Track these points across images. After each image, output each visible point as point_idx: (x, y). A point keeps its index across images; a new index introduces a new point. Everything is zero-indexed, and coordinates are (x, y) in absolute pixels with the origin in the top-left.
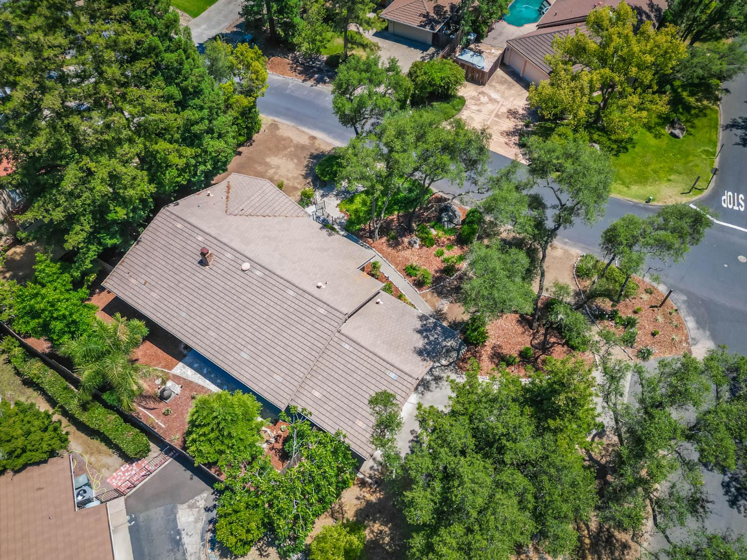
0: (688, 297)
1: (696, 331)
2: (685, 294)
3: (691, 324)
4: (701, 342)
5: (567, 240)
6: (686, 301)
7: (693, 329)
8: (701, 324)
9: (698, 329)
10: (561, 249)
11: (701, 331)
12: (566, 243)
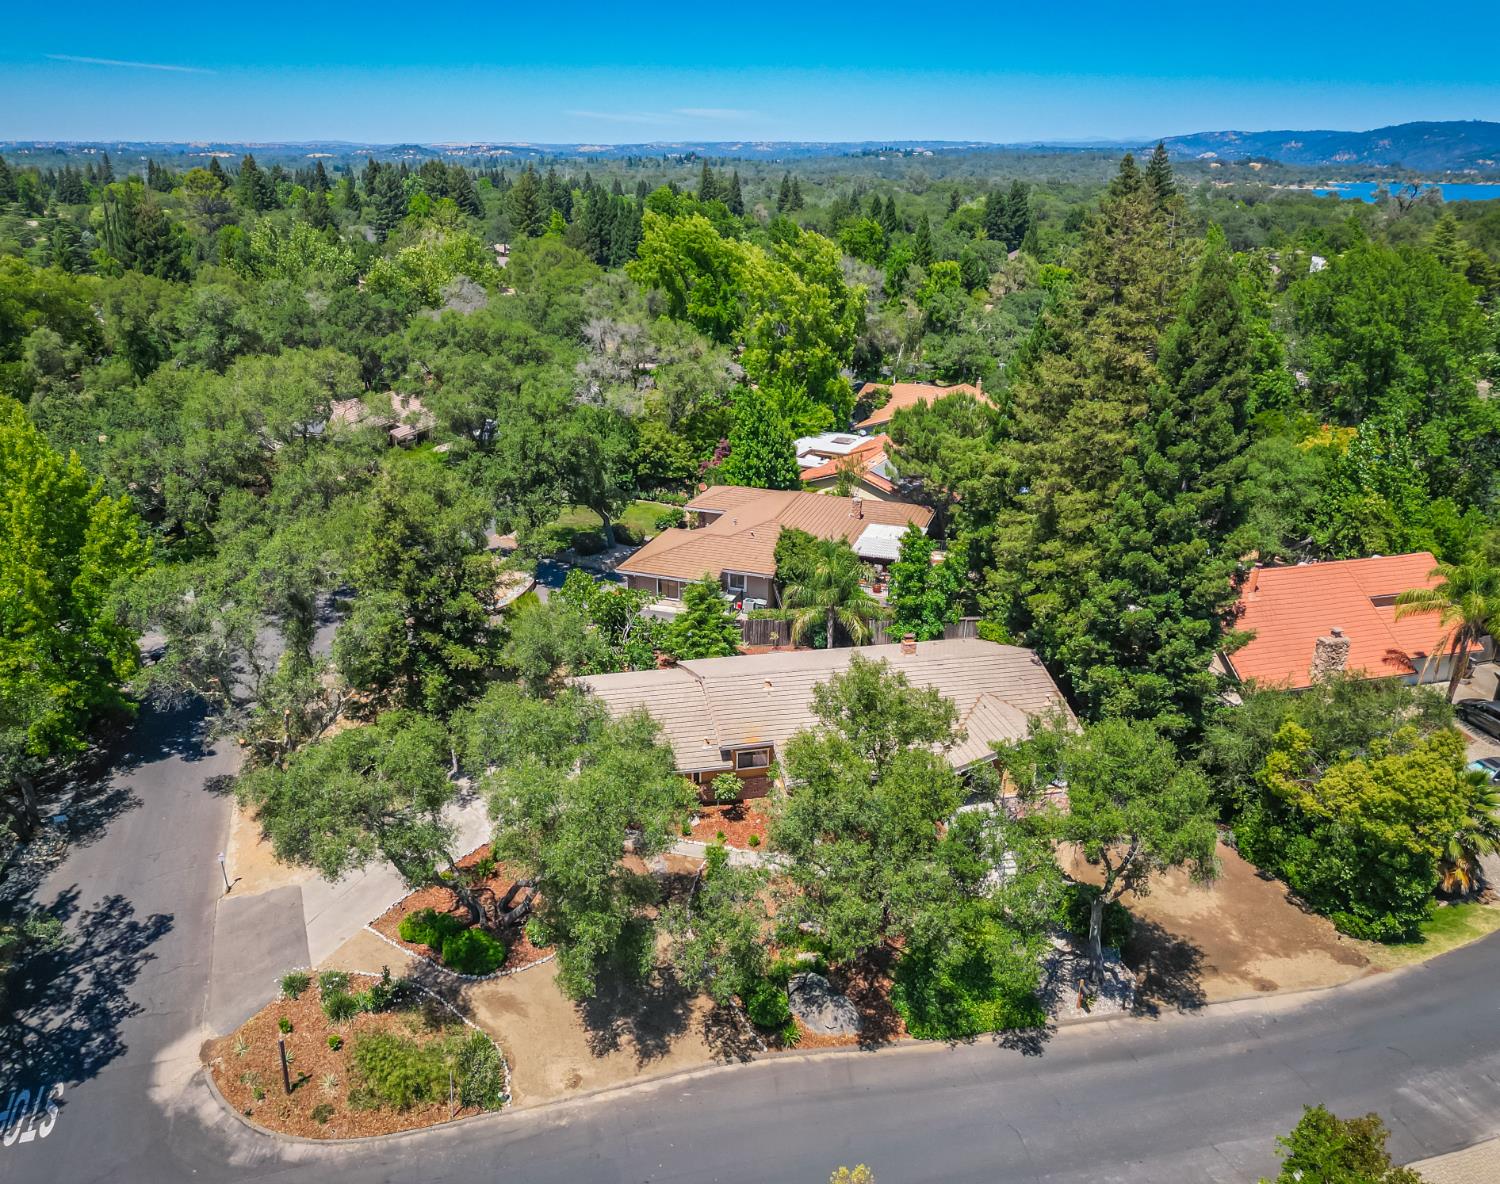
0: (227, 1166)
1: (196, 1102)
2: (235, 1168)
3: (212, 1110)
4: (182, 1088)
5: (563, 1123)
6: (230, 1154)
7: (204, 1102)
8: (189, 1121)
9: (192, 1110)
10: (559, 1092)
11: (185, 1108)
12: (560, 1115)
